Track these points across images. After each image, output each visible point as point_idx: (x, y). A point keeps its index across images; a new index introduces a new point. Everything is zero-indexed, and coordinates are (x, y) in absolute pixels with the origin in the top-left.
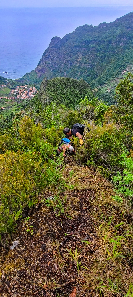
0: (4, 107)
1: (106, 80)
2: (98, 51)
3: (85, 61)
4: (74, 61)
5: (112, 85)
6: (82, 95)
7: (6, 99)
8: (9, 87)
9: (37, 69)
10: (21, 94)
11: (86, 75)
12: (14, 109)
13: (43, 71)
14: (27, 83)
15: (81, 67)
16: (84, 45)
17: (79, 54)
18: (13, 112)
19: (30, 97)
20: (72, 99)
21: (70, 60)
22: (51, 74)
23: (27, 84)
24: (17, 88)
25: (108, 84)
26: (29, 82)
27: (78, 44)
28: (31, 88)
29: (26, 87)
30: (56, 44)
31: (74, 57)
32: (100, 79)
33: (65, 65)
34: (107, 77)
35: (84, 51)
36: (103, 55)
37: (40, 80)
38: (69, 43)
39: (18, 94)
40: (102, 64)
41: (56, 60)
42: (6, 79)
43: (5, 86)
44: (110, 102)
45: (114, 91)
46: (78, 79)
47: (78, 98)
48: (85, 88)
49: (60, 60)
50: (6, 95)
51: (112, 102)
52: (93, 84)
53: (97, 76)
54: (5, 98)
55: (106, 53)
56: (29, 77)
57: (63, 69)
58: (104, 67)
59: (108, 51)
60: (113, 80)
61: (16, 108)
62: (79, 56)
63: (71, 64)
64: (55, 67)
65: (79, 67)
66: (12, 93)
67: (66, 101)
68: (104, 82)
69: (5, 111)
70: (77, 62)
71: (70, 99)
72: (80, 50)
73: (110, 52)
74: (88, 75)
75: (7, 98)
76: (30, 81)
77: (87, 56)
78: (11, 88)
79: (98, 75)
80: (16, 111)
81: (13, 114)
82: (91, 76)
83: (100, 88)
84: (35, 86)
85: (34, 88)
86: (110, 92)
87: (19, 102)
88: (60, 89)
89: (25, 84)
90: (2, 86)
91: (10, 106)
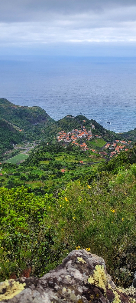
7: (92, 152)
8: (105, 139)
24: (115, 142)
29: (129, 144)
42: (104, 129)
43: (100, 137)
50: (97, 148)
66: (106, 147)
78: (107, 141)
89: (128, 139)
90: (97, 136)
91: (93, 162)
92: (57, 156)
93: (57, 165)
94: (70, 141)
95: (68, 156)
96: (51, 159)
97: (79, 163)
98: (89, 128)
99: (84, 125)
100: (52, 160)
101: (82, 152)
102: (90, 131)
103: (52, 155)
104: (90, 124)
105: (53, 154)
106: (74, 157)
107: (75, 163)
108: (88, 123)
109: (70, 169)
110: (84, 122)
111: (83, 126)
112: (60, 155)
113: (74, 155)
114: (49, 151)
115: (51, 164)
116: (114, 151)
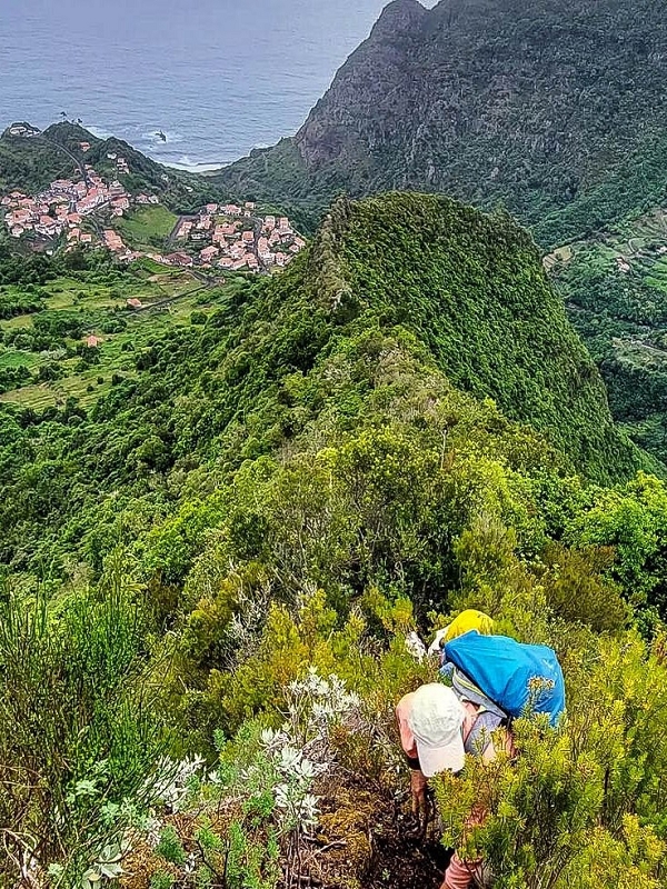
0: (143, 300)
1: (614, 214)
2: (586, 80)
3: (526, 119)
4: (475, 113)
5: (640, 242)
6: (497, 280)
7: (155, 264)
8: (171, 207)
9: (302, 132)
10: (223, 244)
11: (526, 182)
12: (188, 313)
13: (330, 143)
14: (252, 191)
15: (502, 145)
16: (525, 46)
17: (501, 83)
18: (178, 327)
19: (260, 262)
20: (447, 294)
21: (458, 107)
22: (366, 164)
23: (254, 201)
24: (205, 212)
25: (619, 234)
26: (262, 191)
27: (500, 42)
28: (270, 221)
29: (247, 214)
30: (400, 33)
31: (477, 99)
32: (586, 207)
33: (432, 127)
34: (618, 199)
35: (524, 74)
36: (605, 101)
37: (313, 184)
38: (456, 33)
39: (208, 241)
40: (602, 142)
41: (395, 103)
42: (159, 169)
43: (154, 199)
44: (626, 319)
45: (646, 269)
46: (485, 196)
47: (474, 291)
48: (511, 250)
49: (412, 104)
50: (156, 242)
51: (633, 320)
52: (554, 228)
53: (573, 191)
54: (150, 256)
55: (622, 94)
56: (266, 167)
57: (425, 144)
58: (608, 156)
59: (628, 87)
60: (645, 218)
61: (194, 306)
62: (500, 93)
63: (461, 128)
64: (387, 134)
65: (495, 144)
66: (181, 233)
67: (424, 302)
68: (603, 224)
69: (145, 316)
70: (488, 119)
71: (438, 296)
72: (507, 70)
73: (640, 91)
74: (534, 185)
75: (158, 258)
76: (268, 183)
77: (535, 97)
78: (179, 212)
79: (576, 190)
80: (193, 322)
81: (180, 333)
82: (548, 191)
83: (583, 249)
84: (289, 214)
85: (284, 222)
86: (628, 273)
87: (209, 279)
88: (401, 245)
89: (242, 198)
90: (142, 199)
91: (167, 296)
92: (48, 296)
93: (68, 327)
94: (59, 231)
95: (83, 288)
96: (35, 310)
97: (130, 308)
98: (108, 170)
99: (89, 161)
100: (38, 310)
101: (125, 268)
102: (116, 184)
103: (28, 294)
104: (109, 156)
105: (30, 290)
106: (106, 290)
107: (117, 309)
108: (99, 153)
109: (111, 332)
110: (85, 149)
111: (87, 167)
112: (58, 291)
113: (101, 281)
114: (13, 280)
115: (43, 326)
116: (211, 244)
